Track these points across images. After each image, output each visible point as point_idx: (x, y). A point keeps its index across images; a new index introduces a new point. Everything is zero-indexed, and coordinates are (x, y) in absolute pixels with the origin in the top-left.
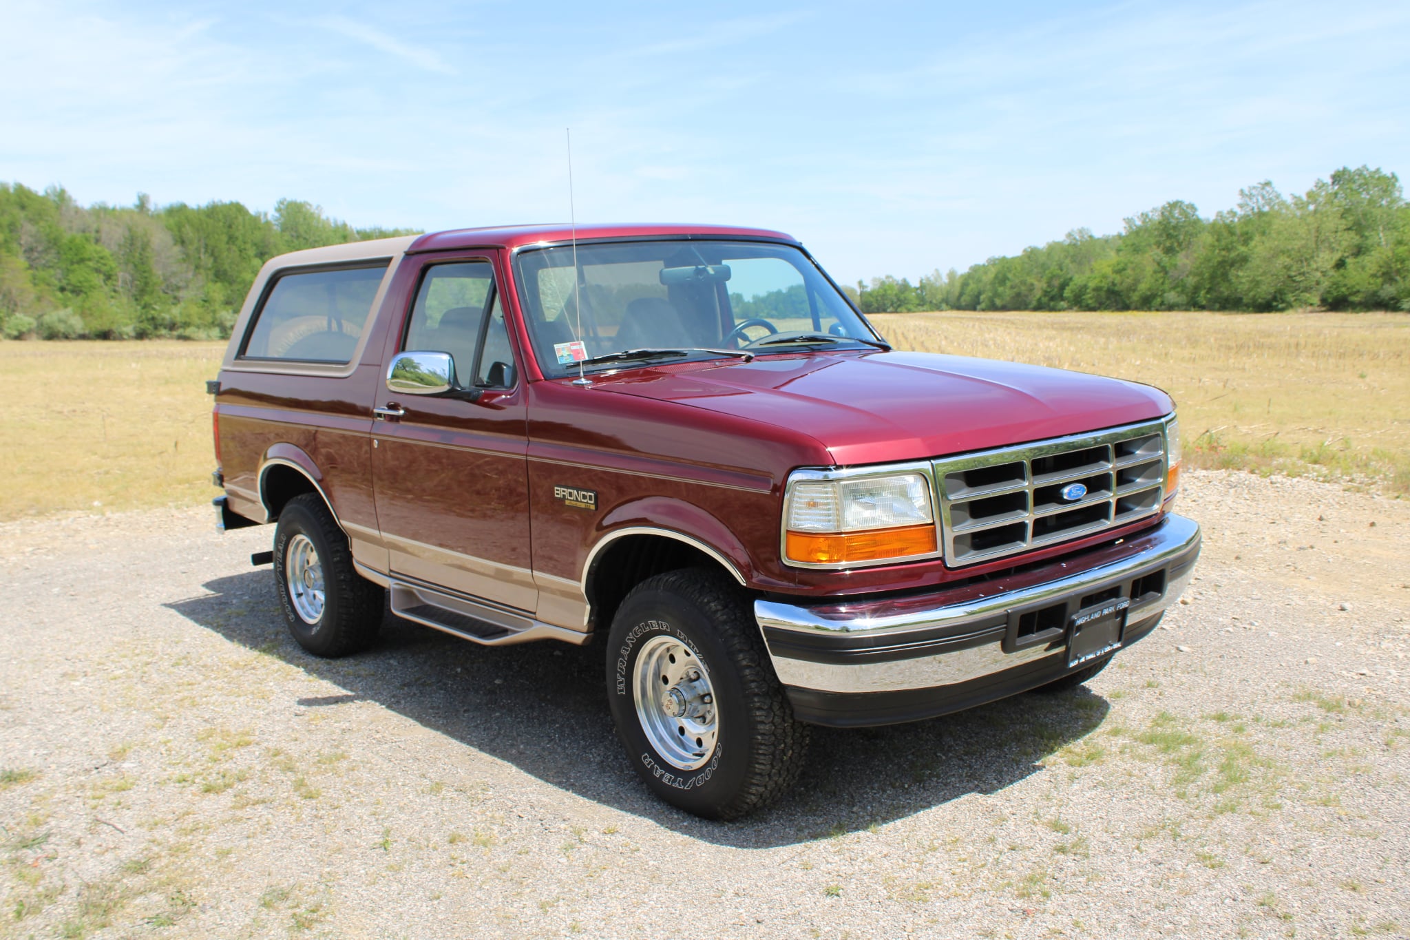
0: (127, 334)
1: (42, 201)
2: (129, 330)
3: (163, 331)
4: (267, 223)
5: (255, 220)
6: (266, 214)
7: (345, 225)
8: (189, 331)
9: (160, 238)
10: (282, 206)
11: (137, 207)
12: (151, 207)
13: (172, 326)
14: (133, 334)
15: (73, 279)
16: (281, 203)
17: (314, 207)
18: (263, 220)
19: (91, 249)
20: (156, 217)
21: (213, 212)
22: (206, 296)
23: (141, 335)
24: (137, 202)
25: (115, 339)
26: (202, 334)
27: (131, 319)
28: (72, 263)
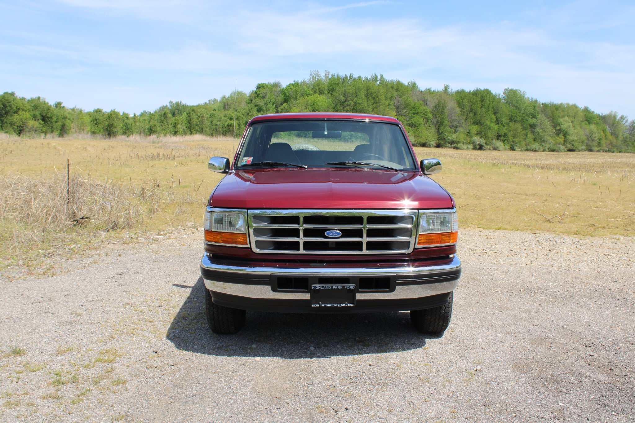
0: (432, 145)
1: (406, 88)
2: (434, 143)
3: (448, 145)
4: (500, 99)
5: (494, 97)
6: (499, 95)
7: (536, 101)
8: (459, 145)
9: (451, 105)
10: (506, 92)
11: (444, 91)
12: (450, 90)
13: (452, 143)
14: (435, 145)
15: (413, 121)
16: (506, 90)
17: (522, 92)
18: (497, 97)
19: (422, 108)
20: (451, 95)
21: (476, 93)
22: (469, 131)
23: (438, 146)
24: (443, 88)
25: (427, 147)
26: (465, 147)
27: (435, 138)
28: (414, 114)
